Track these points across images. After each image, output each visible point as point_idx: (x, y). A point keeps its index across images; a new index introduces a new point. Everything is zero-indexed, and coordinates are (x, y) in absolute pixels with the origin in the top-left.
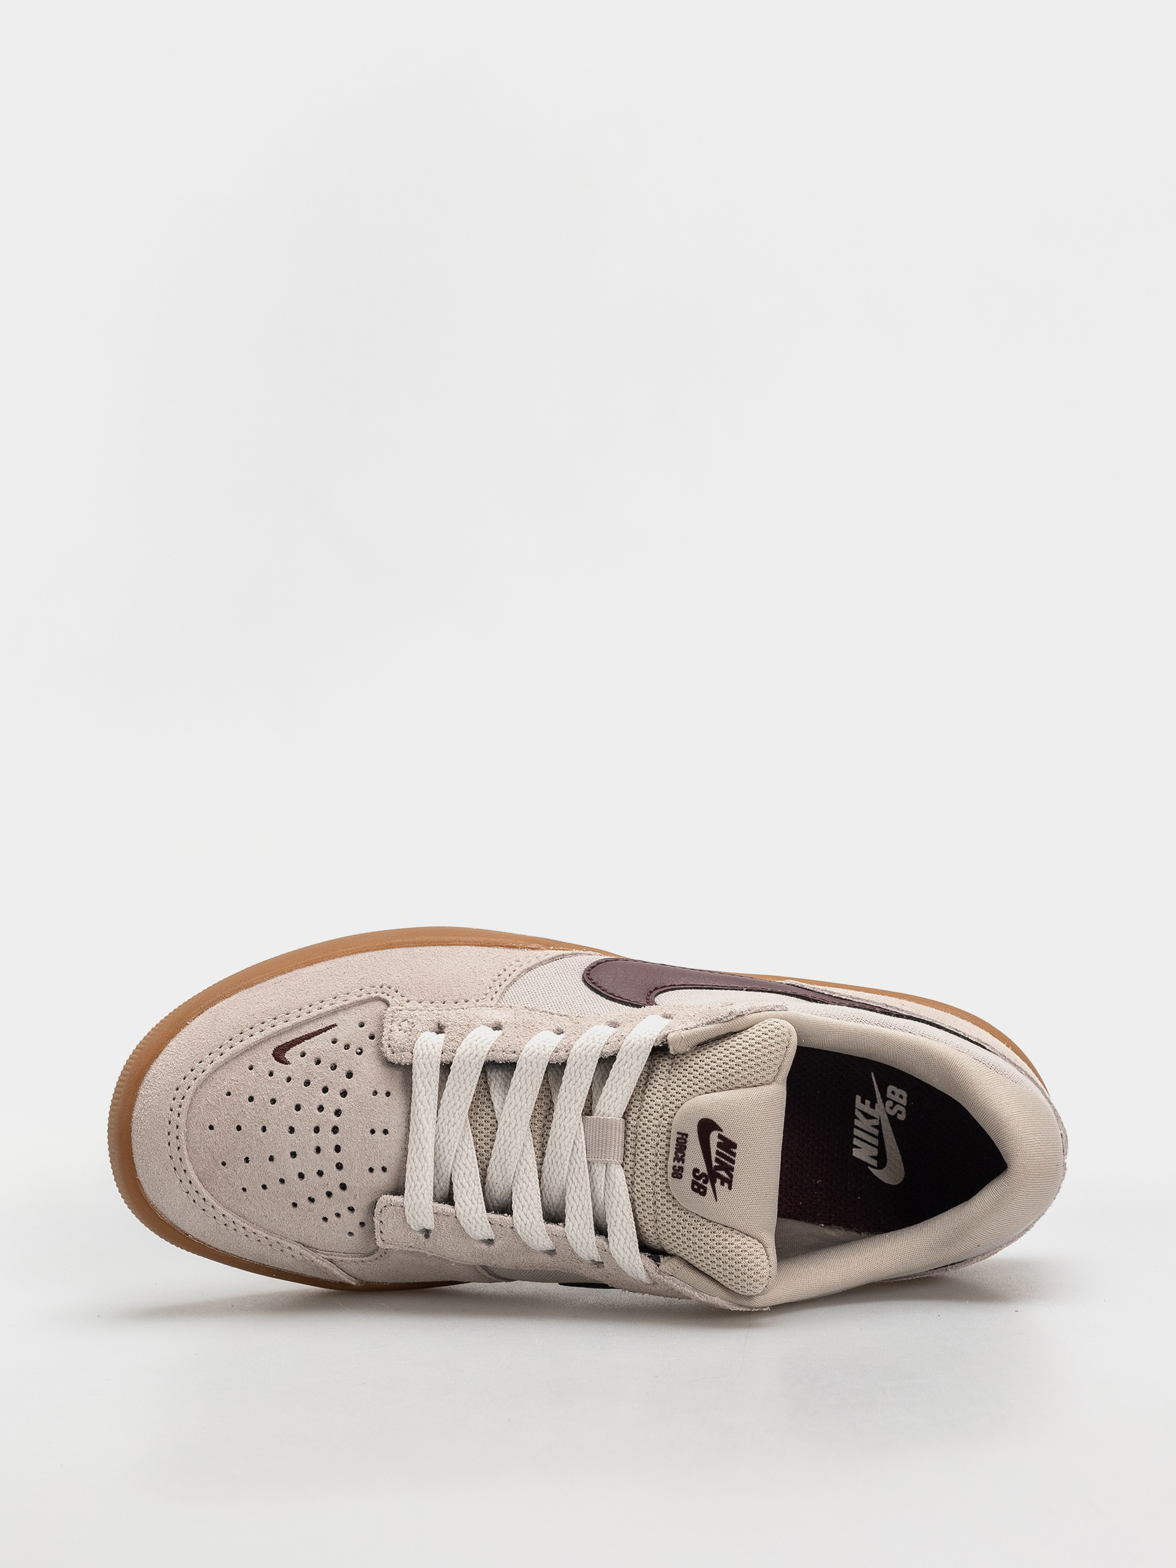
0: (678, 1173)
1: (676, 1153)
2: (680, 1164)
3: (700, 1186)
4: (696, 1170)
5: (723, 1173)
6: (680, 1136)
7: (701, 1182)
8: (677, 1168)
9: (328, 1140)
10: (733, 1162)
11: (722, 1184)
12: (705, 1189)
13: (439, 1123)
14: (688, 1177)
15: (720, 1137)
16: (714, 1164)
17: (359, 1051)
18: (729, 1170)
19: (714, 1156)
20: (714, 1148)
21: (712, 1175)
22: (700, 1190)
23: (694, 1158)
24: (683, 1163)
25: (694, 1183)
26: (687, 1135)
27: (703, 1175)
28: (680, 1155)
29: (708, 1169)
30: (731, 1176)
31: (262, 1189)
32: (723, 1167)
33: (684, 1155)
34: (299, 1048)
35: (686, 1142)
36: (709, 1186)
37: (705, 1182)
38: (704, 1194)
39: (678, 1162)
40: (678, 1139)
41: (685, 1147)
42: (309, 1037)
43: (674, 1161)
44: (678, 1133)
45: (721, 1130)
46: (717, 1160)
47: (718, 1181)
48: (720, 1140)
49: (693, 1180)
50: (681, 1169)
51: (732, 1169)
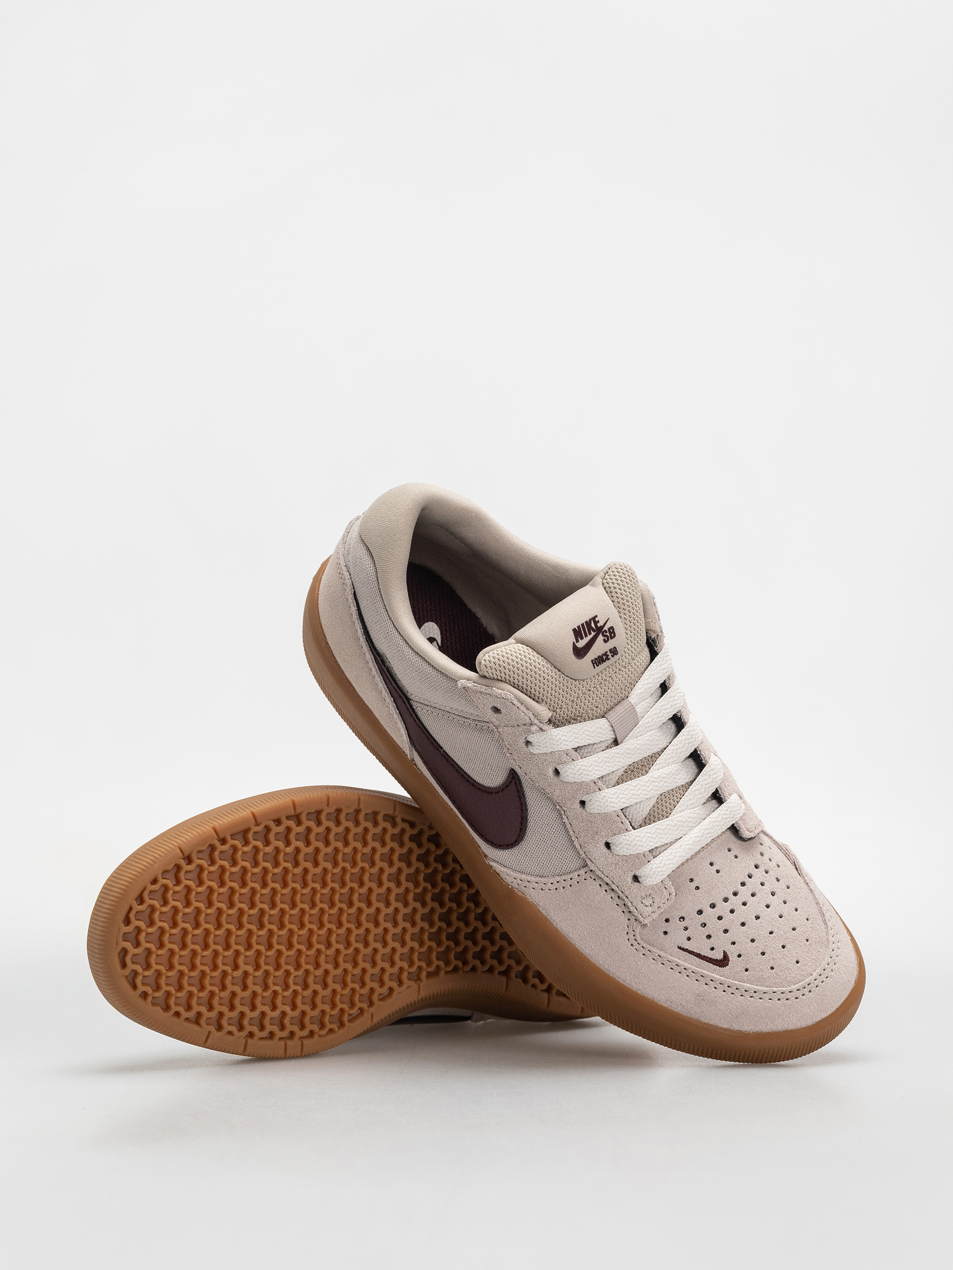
0: (614, 652)
1: (605, 661)
2: (608, 653)
3: (610, 633)
4: (605, 641)
5: (593, 625)
6: (595, 665)
7: (608, 634)
8: (612, 654)
9: (744, 893)
10: (583, 625)
11: (598, 621)
12: (609, 629)
13: (684, 833)
14: (612, 644)
15: (577, 641)
16: (593, 633)
17: (682, 920)
18: (588, 623)
19: (590, 637)
20: (586, 640)
21: (599, 630)
22: (612, 630)
23: (600, 647)
24: (607, 652)
25: (612, 638)
26: (592, 661)
27: (603, 635)
28: (604, 657)
29: (599, 635)
30: (590, 620)
31: (799, 910)
32: (590, 628)
33: (603, 654)
34: (711, 955)
35: (596, 659)
36: (606, 628)
37: (606, 631)
38: (612, 628)
39: (608, 656)
40: (597, 666)
41: (598, 657)
42: (699, 956)
43: (610, 659)
44: (594, 668)
45: (574, 642)
46: (590, 634)
47: (599, 625)
48: (579, 640)
49: (611, 639)
50: (610, 650)
51: (586, 622)
